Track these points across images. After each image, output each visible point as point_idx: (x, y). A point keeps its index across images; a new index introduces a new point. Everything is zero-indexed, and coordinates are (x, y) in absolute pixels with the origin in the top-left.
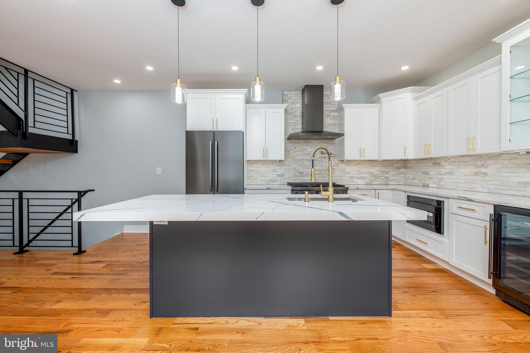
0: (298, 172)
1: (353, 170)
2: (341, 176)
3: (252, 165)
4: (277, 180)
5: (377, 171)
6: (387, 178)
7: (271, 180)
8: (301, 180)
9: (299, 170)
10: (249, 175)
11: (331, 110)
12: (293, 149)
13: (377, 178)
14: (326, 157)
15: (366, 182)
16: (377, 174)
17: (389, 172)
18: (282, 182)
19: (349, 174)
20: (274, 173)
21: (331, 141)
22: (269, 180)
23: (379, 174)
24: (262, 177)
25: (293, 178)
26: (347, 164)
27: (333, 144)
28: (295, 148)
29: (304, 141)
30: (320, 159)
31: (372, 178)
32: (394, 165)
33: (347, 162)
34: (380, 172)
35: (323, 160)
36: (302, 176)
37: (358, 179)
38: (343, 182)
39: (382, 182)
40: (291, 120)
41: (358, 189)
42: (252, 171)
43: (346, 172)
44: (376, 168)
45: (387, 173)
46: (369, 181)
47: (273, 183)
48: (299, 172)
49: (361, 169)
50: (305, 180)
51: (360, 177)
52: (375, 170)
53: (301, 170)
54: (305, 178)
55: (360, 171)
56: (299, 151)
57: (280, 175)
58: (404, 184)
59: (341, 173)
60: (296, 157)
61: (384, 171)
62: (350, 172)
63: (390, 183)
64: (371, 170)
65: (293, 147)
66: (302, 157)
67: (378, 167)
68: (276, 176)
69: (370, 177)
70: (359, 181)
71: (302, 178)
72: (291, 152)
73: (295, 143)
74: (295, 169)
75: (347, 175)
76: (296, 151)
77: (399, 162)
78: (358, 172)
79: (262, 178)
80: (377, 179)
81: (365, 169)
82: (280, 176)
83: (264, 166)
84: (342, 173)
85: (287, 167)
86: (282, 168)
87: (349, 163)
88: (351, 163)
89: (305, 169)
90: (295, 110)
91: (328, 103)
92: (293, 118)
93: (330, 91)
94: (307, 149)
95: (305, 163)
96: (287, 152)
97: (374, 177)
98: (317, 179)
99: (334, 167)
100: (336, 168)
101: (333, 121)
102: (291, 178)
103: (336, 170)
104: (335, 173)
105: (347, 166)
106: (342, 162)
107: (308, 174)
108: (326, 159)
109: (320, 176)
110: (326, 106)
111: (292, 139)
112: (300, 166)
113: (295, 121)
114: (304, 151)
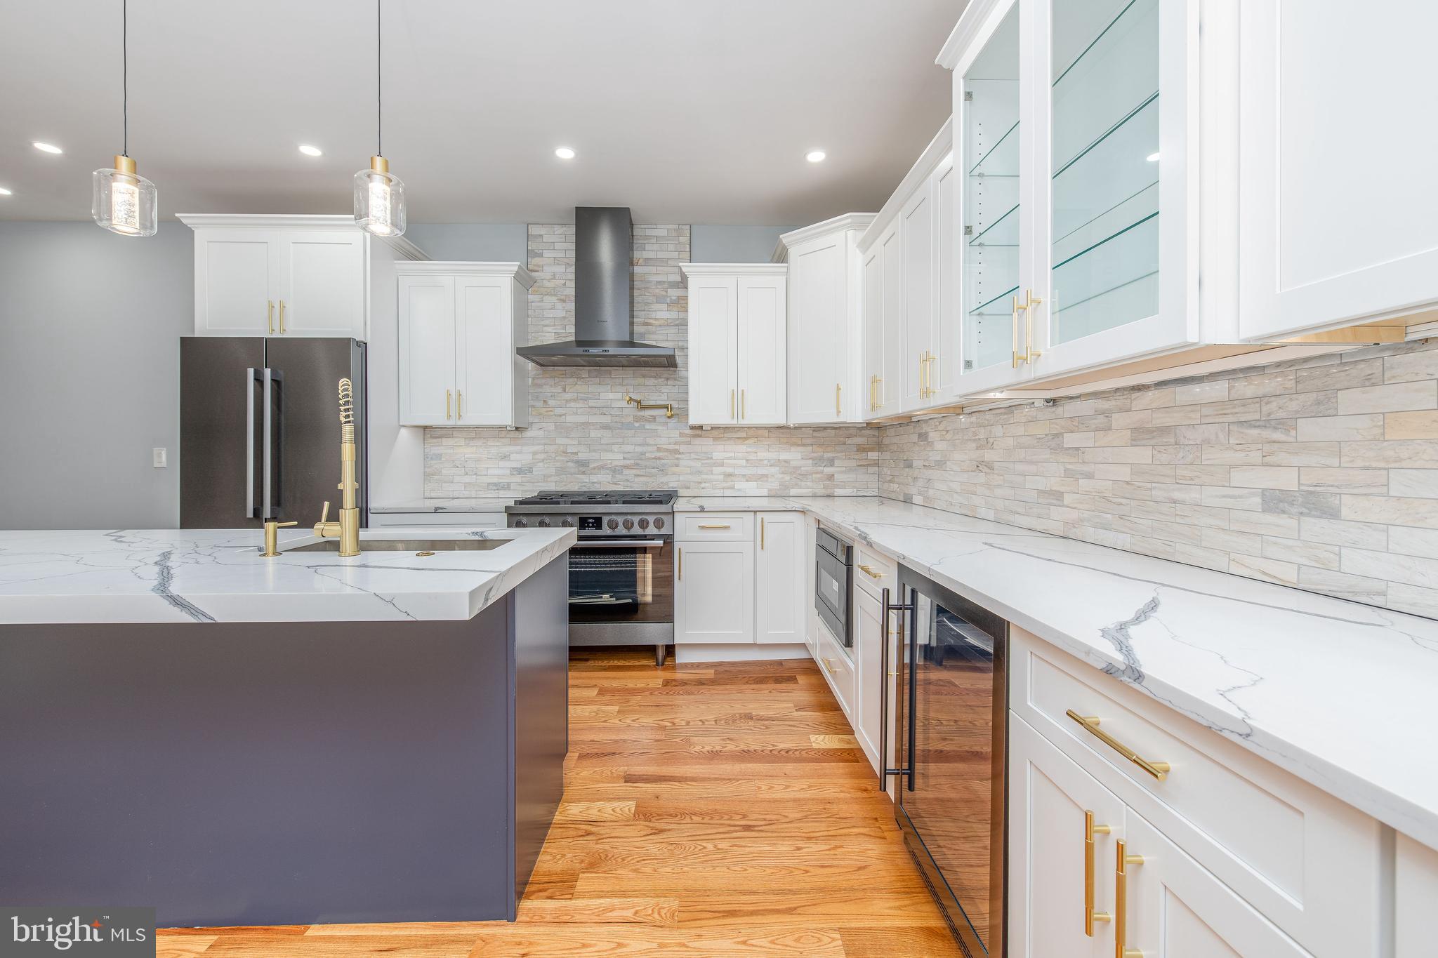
0: (572, 461)
1: (732, 455)
2: (699, 473)
3: (439, 440)
4: (512, 484)
5: (802, 459)
6: (831, 477)
7: (495, 484)
8: (582, 483)
9: (576, 453)
10: (427, 470)
11: (670, 282)
12: (560, 395)
13: (801, 477)
14: (655, 418)
15: (769, 490)
16: (801, 467)
17: (837, 462)
18: (526, 491)
19: (722, 465)
20: (502, 464)
21: (669, 370)
22: (489, 484)
23: (807, 466)
24: (467, 474)
25: (557, 478)
26: (715, 439)
27: (675, 379)
28: (565, 391)
29: (589, 371)
30: (637, 424)
31: (787, 478)
32: (849, 441)
33: (715, 433)
34: (811, 461)
35: (647, 427)
36: (583, 473)
37: (747, 481)
39: (816, 491)
40: (553, 308)
41: (702, 510)
42: (439, 457)
43: (711, 461)
44: (800, 449)
45: (831, 462)
46: (778, 488)
47: (501, 492)
48: (577, 462)
49: (756, 453)
51: (754, 475)
52: (794, 456)
53: (582, 456)
54: (594, 479)
55: (752, 457)
56: (574, 400)
57: (521, 468)
58: (877, 494)
59: (698, 464)
60: (569, 418)
61: (821, 458)
62: (725, 461)
63: (838, 492)
64: (784, 456)
65: (559, 389)
66: (584, 419)
67: (804, 445)
68: (508, 472)
69: (781, 476)
70: (750, 488)
71: (585, 478)
72: (551, 402)
73: (564, 376)
74: (564, 452)
75: (715, 470)
76: (567, 401)
77: (863, 431)
78: (747, 460)
79: (467, 479)
80: (801, 481)
81: (767, 453)
82: (520, 471)
83: (472, 443)
84: (703, 464)
85: (540, 448)
86: (525, 449)
87: (721, 435)
88: (726, 435)
89: (595, 451)
90: (563, 282)
91: (662, 260)
92: (559, 305)
93: (668, 226)
94: (599, 393)
95: (593, 434)
96: (541, 404)
97: (794, 476)
98: (628, 481)
99: (677, 447)
100: (682, 448)
101: (674, 315)
102: (553, 479)
103: (683, 456)
104: (682, 462)
105: (714, 443)
106: (699, 432)
107: (601, 467)
108: (655, 421)
109: (638, 472)
110: (653, 269)
111: (554, 366)
112: (580, 444)
113: (563, 314)
114: (591, 399)
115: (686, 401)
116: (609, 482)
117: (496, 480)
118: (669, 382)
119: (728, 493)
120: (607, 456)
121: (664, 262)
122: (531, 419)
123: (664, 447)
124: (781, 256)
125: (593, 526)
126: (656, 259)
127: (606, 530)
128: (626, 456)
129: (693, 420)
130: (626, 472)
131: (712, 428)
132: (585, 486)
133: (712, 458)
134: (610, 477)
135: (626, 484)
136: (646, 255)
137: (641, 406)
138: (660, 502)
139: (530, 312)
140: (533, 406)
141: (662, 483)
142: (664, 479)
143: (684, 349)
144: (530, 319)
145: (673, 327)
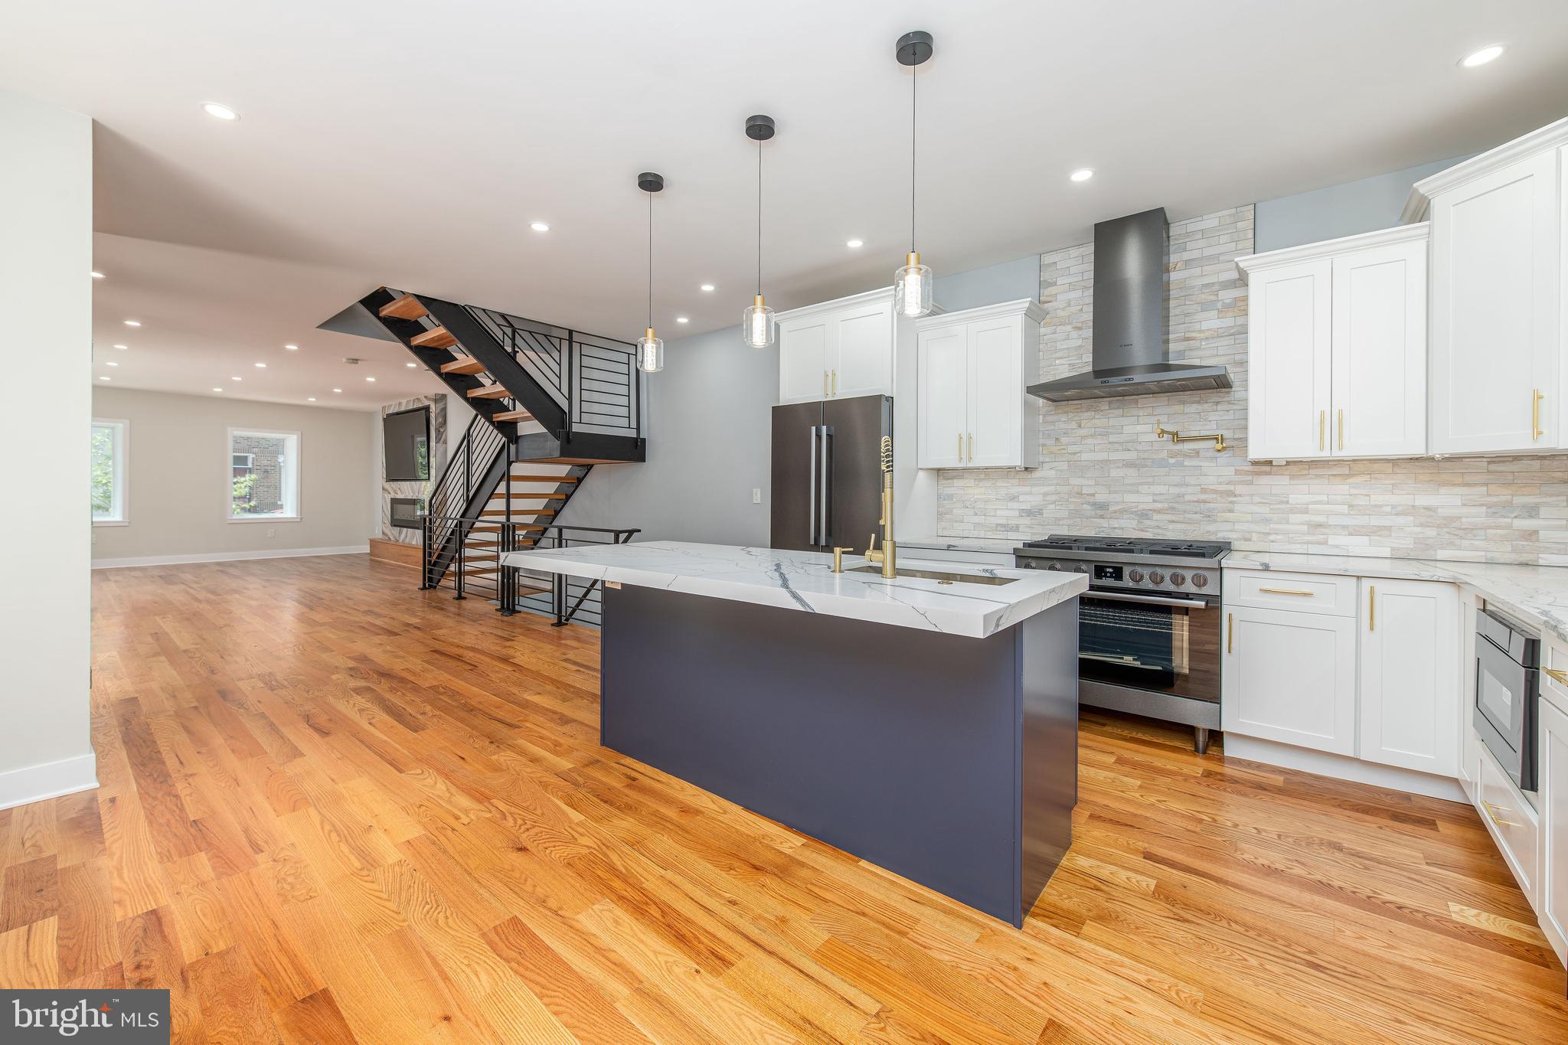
0: (1088, 503)
1: (1325, 498)
2: (1267, 521)
3: (952, 481)
4: (1020, 526)
5: (1464, 505)
6: (1530, 535)
7: (1003, 526)
8: (1099, 528)
9: (1093, 495)
10: (940, 510)
12: (1074, 431)
13: (1460, 533)
14: (1198, 453)
15: (1393, 549)
16: (1461, 518)
17: (1546, 512)
18: (1034, 534)
19: (1306, 512)
20: (1010, 505)
21: (1219, 392)
22: (997, 524)
23: (1475, 516)
24: (976, 514)
26: (1292, 477)
27: (1229, 403)
28: (1080, 426)
29: (1110, 402)
30: (1172, 461)
31: (1431, 532)
33: (1294, 469)
34: (1483, 509)
35: (1186, 463)
36: (1102, 517)
37: (1351, 534)
38: (1272, 541)
39: (1496, 555)
41: (1266, 568)
42: (950, 497)
43: (1288, 506)
44: (1460, 490)
45: (1532, 512)
46: (1412, 547)
47: (1010, 533)
48: (1094, 504)
49: (1369, 495)
50: (1115, 528)
51: (1363, 527)
52: (1448, 500)
53: (1100, 498)
54: (1115, 523)
55: (1361, 501)
56: (1092, 436)
57: (1030, 510)
59: (1265, 510)
60: (1085, 456)
61: (1508, 505)
62: (1310, 506)
63: (1548, 559)
64: (1423, 500)
65: (1074, 425)
66: (1103, 456)
67: (1468, 485)
68: (1017, 513)
69: (1419, 529)
70: (1359, 544)
71: (1104, 523)
72: (1064, 440)
73: (1079, 410)
74: (1078, 493)
75: (1293, 518)
76: (1082, 437)
78: (1351, 506)
79: (977, 519)
80: (1461, 538)
81: (1390, 495)
82: (1029, 513)
83: (981, 484)
84: (1272, 509)
85: (1052, 488)
86: (1035, 490)
87: (1306, 472)
88: (1311, 471)
89: (1115, 492)
90: (1079, 307)
91: (1210, 258)
92: (1074, 334)
93: (1220, 214)
94: (1122, 426)
95: (1114, 473)
96: (1051, 442)
97: (1446, 530)
98: (1158, 527)
99: (1231, 488)
100: (1239, 489)
101: (1228, 322)
102: (1065, 522)
103: (1239, 499)
104: (1237, 507)
105: (1292, 482)
106: (1267, 468)
107: (1123, 511)
108: (1198, 456)
109: (1174, 518)
110: (1198, 271)
111: (1068, 400)
112: (1097, 484)
113: (1079, 342)
114: (1112, 433)
115: (1246, 428)
116: (1134, 529)
117: (1004, 522)
118: (1219, 407)
119: (1313, 549)
120: (1131, 498)
121: (1214, 259)
122: (1041, 459)
123: (1213, 487)
124: (1419, 212)
125: (1111, 577)
126: (1202, 258)
127: (1127, 582)
128: (1156, 498)
129: (1255, 452)
130: (1156, 517)
131: (1288, 463)
132: (1103, 532)
133: (1287, 502)
134: (1136, 522)
135: (1156, 531)
136: (1186, 256)
137: (1177, 438)
138: (1203, 555)
139: (1041, 346)
140: (1044, 445)
141: (1208, 532)
142: (1212, 528)
143: (1243, 363)
144: (1041, 353)
145: (1228, 338)
